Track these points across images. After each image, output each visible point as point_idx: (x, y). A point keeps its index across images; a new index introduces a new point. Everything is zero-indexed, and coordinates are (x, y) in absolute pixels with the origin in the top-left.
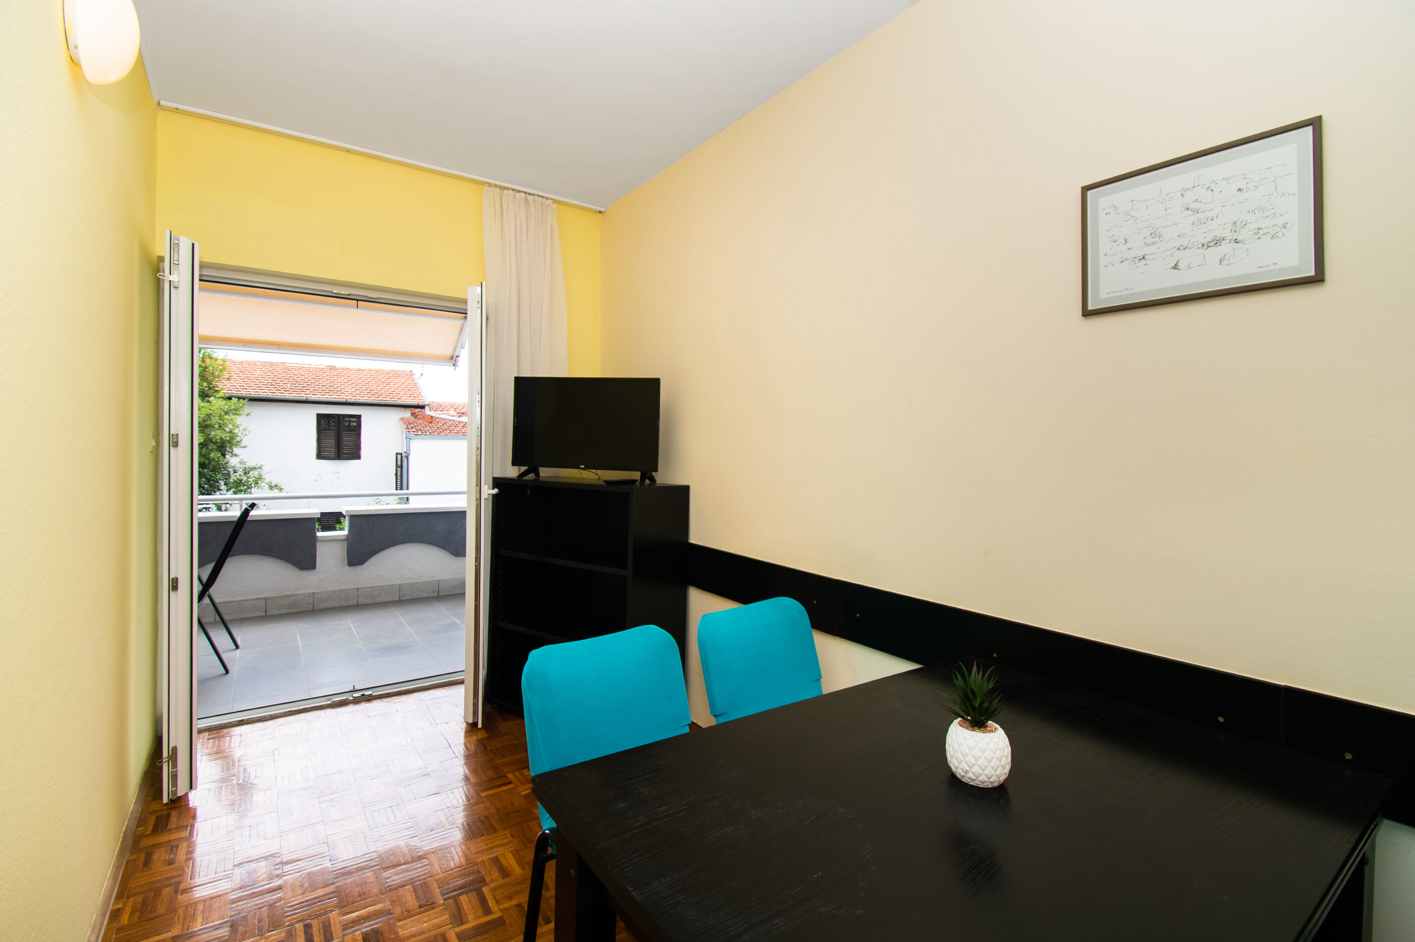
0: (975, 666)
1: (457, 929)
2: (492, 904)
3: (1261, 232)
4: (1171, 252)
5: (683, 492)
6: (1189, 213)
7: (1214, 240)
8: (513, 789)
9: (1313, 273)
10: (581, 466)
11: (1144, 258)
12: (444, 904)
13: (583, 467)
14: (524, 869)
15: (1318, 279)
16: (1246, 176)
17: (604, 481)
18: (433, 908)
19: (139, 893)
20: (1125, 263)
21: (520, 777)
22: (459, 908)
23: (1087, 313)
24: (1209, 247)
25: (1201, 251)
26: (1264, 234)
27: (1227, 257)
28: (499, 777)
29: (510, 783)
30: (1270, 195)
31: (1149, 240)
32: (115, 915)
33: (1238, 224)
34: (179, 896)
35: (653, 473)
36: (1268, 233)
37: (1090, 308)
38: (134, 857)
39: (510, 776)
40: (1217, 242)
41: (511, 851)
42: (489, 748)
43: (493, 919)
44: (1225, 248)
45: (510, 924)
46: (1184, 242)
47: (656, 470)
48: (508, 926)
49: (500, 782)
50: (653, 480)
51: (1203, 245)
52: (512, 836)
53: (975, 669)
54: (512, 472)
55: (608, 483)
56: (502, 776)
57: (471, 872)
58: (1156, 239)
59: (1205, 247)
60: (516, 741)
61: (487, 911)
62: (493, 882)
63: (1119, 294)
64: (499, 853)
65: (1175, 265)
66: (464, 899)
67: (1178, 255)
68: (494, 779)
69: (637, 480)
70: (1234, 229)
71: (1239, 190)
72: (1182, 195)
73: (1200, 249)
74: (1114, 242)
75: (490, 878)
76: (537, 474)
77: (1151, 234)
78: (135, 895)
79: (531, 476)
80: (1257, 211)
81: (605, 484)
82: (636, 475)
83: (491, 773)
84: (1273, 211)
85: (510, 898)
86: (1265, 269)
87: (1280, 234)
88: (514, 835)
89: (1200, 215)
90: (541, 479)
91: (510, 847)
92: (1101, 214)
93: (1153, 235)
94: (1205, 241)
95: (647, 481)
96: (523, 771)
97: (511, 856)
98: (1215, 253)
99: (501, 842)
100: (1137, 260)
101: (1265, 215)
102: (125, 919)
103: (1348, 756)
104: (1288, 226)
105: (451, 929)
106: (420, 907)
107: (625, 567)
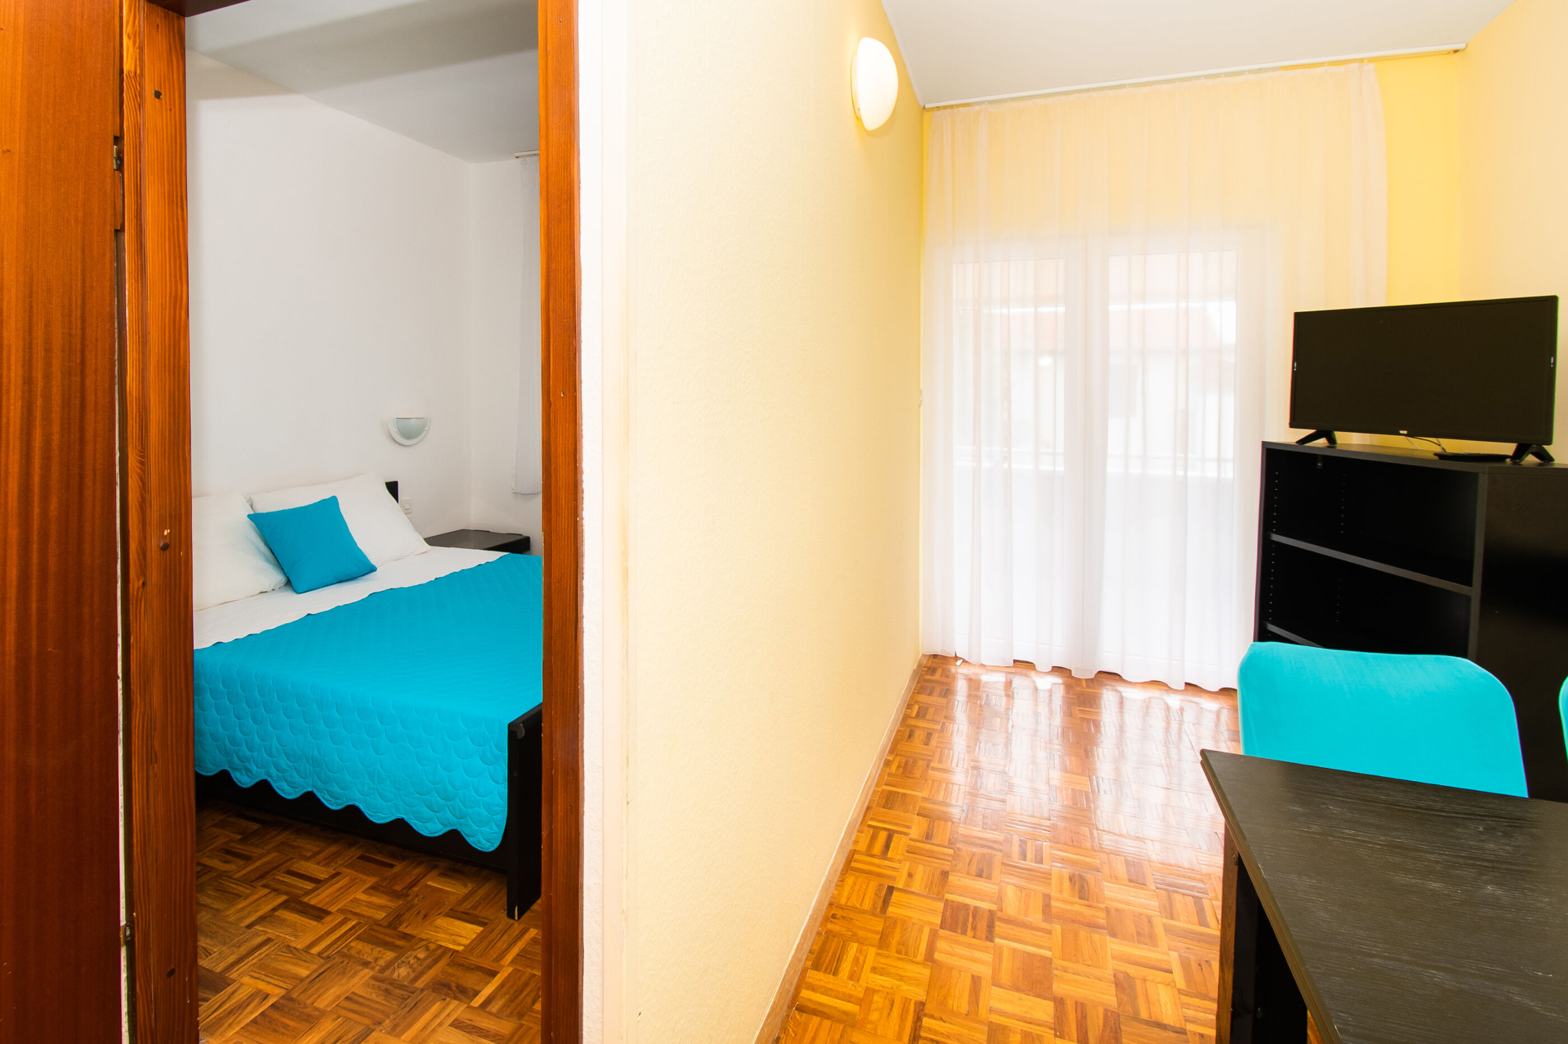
1: (1165, 921)
10: (1401, 432)
12: (1154, 891)
13: (1405, 432)
17: (1439, 455)
18: (1142, 889)
19: (905, 756)
32: (887, 763)
34: (930, 771)
35: (1546, 447)
38: (903, 729)
47: (1550, 442)
50: (1541, 456)
54: (1289, 436)
57: (1193, 878)
61: (1203, 923)
69: (1508, 457)
76: (1332, 441)
78: (901, 755)
79: (1322, 442)
81: (1436, 458)
82: (1507, 448)
90: (1338, 447)
95: (1530, 459)
102: (893, 769)
105: (1158, 916)
106: (1130, 881)
107: (1468, 583)
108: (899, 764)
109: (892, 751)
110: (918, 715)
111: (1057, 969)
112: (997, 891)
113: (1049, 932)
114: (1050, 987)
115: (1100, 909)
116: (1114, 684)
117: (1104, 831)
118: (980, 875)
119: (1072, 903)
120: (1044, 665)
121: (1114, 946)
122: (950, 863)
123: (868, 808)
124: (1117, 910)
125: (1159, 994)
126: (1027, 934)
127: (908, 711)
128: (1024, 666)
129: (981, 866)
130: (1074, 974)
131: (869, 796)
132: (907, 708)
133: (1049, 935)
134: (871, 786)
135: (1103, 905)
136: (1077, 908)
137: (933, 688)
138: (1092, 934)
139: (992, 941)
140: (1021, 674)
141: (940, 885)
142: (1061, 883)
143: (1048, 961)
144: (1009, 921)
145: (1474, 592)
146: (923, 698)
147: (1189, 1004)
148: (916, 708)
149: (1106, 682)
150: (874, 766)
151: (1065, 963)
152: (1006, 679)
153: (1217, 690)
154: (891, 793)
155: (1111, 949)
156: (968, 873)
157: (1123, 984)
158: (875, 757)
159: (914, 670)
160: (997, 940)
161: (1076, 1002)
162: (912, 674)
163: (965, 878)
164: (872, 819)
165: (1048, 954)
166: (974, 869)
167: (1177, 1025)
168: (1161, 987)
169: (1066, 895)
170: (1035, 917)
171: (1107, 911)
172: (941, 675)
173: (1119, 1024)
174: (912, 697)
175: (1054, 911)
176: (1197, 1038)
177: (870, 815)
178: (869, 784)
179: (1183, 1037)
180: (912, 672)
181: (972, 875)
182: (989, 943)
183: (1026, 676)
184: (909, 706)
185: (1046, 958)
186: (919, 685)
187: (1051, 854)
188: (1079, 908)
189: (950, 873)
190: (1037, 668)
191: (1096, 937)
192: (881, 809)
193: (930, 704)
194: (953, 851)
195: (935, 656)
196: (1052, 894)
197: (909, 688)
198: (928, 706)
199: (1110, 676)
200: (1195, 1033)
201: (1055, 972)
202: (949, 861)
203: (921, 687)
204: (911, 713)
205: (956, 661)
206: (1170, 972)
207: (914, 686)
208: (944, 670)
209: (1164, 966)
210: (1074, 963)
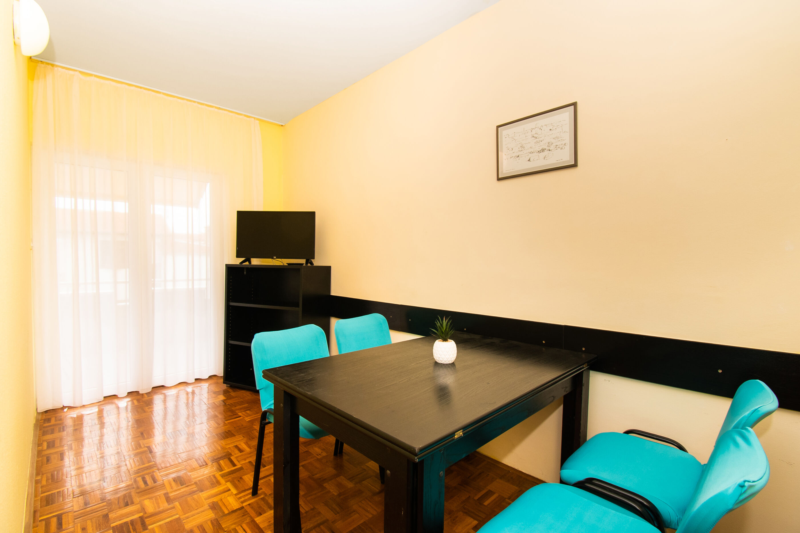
0: (444, 318)
1: (220, 473)
2: (236, 462)
3: (557, 147)
4: (528, 154)
5: (328, 269)
6: (534, 138)
7: (542, 150)
8: (242, 419)
9: (574, 163)
10: (274, 257)
11: (518, 156)
12: (212, 465)
13: (275, 257)
14: (251, 449)
15: (575, 165)
16: (552, 124)
17: (287, 264)
18: (207, 466)
20: (512, 158)
21: (246, 414)
22: (220, 465)
23: (499, 179)
24: (540, 152)
25: (538, 154)
26: (558, 148)
27: (546, 157)
28: (234, 415)
29: (240, 417)
30: (560, 132)
31: (520, 149)
32: (38, 481)
33: (550, 143)
35: (312, 260)
36: (560, 147)
37: (500, 177)
38: (40, 459)
39: (240, 414)
40: (543, 150)
41: (244, 443)
42: (227, 404)
43: (237, 468)
44: (546, 153)
45: (246, 469)
46: (532, 150)
47: (314, 258)
48: (245, 470)
49: (235, 416)
50: (312, 263)
51: (538, 152)
52: (243, 437)
53: (444, 319)
54: (236, 261)
55: (289, 264)
56: (236, 414)
57: (224, 452)
58: (523, 149)
59: (539, 152)
60: (241, 400)
61: (234, 465)
62: (236, 455)
63: (510, 171)
64: (238, 444)
65: (529, 160)
66: (221, 462)
67: (530, 155)
68: (231, 416)
69: (304, 264)
70: (548, 145)
71: (550, 130)
72: (531, 131)
73: (537, 153)
74: (508, 149)
75: (234, 453)
76: (250, 262)
77: (521, 146)
79: (247, 263)
80: (556, 138)
81: (287, 265)
82: (303, 261)
83: (229, 414)
84: (562, 138)
85: (245, 460)
86: (559, 161)
87: (563, 148)
88: (244, 436)
89: (537, 139)
90: (252, 265)
91: (243, 441)
92: (504, 137)
93: (522, 147)
94: (539, 150)
95: (309, 265)
96: (247, 411)
97: (244, 444)
98: (542, 155)
99: (238, 440)
100: (516, 157)
101: (559, 140)
103: (584, 349)
104: (566, 144)
105: (217, 473)
106: (200, 466)
107: (298, 306)
108: (46, 478)
109: (37, 474)
110: (48, 447)
111: (184, 520)
112: (140, 507)
113: (174, 508)
114: (184, 528)
115: (192, 484)
116: (161, 391)
117: (181, 453)
118: (127, 505)
119: (180, 489)
120: (123, 393)
121: (204, 495)
122: (106, 509)
123: (35, 512)
124: (199, 481)
125: (228, 501)
126: (163, 515)
127: (39, 448)
128: (111, 398)
129: (126, 501)
130: (192, 517)
131: (32, 505)
132: (38, 447)
133: (174, 509)
134: (31, 499)
135: (193, 482)
136: (182, 490)
137: (53, 429)
138: (193, 496)
139: (147, 529)
140: (109, 403)
141: (106, 523)
142: (170, 485)
143: (179, 519)
144: (152, 515)
145: (300, 309)
146: (49, 437)
147: (241, 497)
148: (45, 445)
149: (157, 391)
150: (29, 488)
151: (187, 515)
152: (99, 409)
153: (208, 377)
154: (48, 496)
155: (203, 497)
156: (120, 508)
157: (214, 507)
158: (28, 482)
159: (35, 424)
160: (150, 527)
161: (198, 527)
162: (34, 427)
163: (119, 511)
164: (40, 516)
165: (177, 516)
166: (122, 504)
167: (240, 507)
168: (228, 498)
169: (175, 488)
170: (164, 505)
171: (196, 483)
172: (56, 421)
173: (219, 522)
174: (39, 440)
175: (172, 498)
176: (248, 506)
177: (38, 514)
178: (29, 499)
179: (243, 509)
180: (33, 425)
181: (122, 507)
182: (146, 531)
183: (112, 403)
184: (39, 445)
185: (177, 519)
186: (42, 431)
187: (161, 475)
188: (184, 490)
189: (109, 513)
190: (119, 396)
191: (195, 496)
192: (46, 507)
193: (54, 438)
194: (105, 503)
195: (46, 412)
196: (168, 491)
197: (35, 435)
198: (53, 440)
199: (158, 388)
200: (247, 505)
201: (184, 521)
202: (105, 509)
203: (44, 432)
204: (42, 448)
205: (64, 410)
206: (229, 490)
207: (38, 433)
208: (56, 417)
209: (226, 489)
210: (190, 512)
